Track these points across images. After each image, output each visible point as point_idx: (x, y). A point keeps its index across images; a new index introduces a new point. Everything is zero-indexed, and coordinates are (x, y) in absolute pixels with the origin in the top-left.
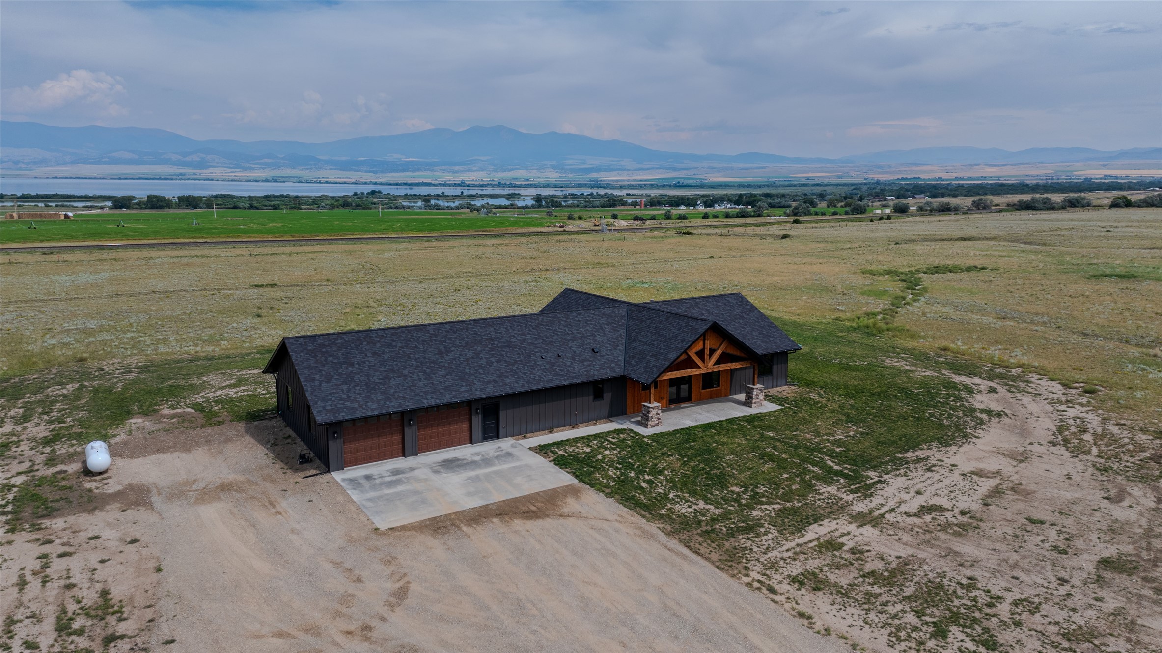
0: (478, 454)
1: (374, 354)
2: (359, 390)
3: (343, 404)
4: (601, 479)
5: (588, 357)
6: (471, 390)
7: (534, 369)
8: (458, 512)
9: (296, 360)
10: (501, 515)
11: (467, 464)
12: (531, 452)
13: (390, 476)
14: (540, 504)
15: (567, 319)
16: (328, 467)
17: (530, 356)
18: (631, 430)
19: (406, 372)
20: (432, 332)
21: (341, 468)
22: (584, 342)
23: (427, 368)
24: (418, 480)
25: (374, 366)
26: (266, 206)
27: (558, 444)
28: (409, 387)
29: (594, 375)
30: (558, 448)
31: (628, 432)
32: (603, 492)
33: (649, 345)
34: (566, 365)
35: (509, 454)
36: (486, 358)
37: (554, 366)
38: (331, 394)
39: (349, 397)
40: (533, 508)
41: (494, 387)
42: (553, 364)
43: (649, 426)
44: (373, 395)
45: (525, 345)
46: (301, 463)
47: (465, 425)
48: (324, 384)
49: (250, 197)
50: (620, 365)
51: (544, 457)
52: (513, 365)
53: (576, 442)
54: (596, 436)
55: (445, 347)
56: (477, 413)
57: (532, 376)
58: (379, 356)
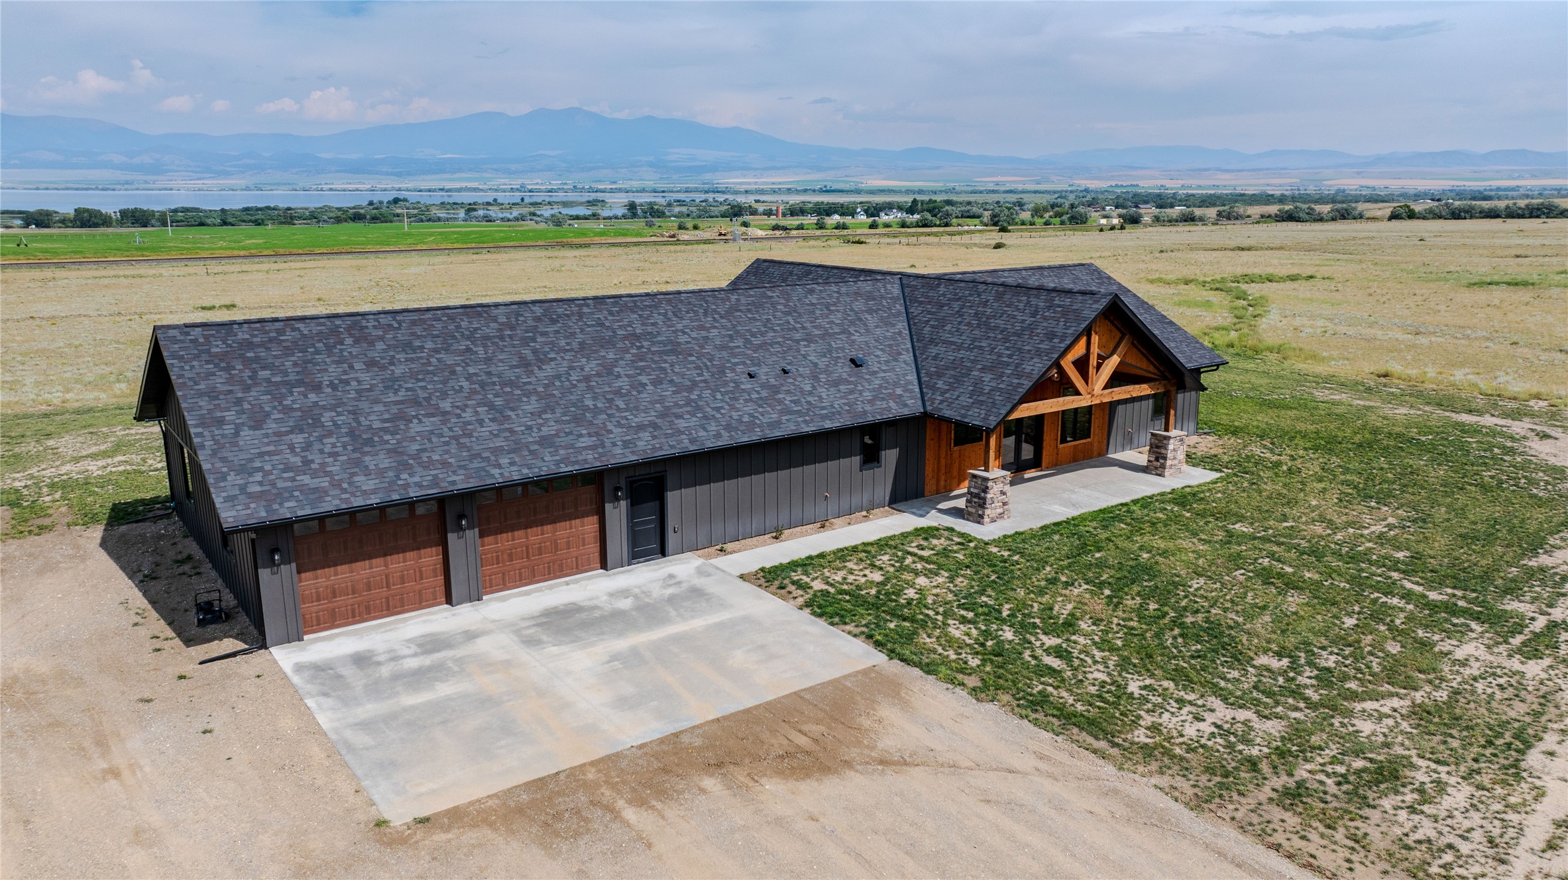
0: (624, 593)
1: (371, 364)
2: (334, 445)
3: (293, 480)
4: (940, 650)
5: (845, 376)
6: (603, 446)
7: (736, 399)
8: (601, 760)
9: (180, 376)
10: (719, 765)
11: (603, 619)
12: (747, 586)
13: (415, 655)
14: (816, 729)
15: (788, 300)
16: (262, 633)
17: (723, 373)
18: (951, 530)
19: (446, 405)
20: (503, 319)
21: (294, 636)
22: (830, 345)
23: (496, 396)
24: (486, 665)
25: (369, 390)
26: (244, 221)
27: (806, 564)
28: (456, 438)
29: (865, 413)
30: (807, 574)
31: (946, 533)
32: (962, 684)
33: (969, 349)
34: (802, 391)
35: (696, 593)
36: (627, 376)
37: (778, 392)
38: (261, 455)
39: (307, 462)
40: (802, 741)
41: (654, 437)
42: (775, 390)
43: (986, 519)
44: (367, 459)
45: (708, 349)
46: (201, 623)
47: (589, 525)
48: (246, 432)
49: (223, 210)
50: (911, 391)
51: (782, 598)
52: (690, 390)
53: (843, 559)
54: (883, 544)
55: (535, 351)
56: (617, 499)
57: (735, 415)
58: (384, 368)
